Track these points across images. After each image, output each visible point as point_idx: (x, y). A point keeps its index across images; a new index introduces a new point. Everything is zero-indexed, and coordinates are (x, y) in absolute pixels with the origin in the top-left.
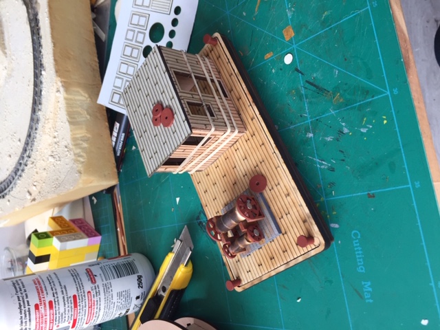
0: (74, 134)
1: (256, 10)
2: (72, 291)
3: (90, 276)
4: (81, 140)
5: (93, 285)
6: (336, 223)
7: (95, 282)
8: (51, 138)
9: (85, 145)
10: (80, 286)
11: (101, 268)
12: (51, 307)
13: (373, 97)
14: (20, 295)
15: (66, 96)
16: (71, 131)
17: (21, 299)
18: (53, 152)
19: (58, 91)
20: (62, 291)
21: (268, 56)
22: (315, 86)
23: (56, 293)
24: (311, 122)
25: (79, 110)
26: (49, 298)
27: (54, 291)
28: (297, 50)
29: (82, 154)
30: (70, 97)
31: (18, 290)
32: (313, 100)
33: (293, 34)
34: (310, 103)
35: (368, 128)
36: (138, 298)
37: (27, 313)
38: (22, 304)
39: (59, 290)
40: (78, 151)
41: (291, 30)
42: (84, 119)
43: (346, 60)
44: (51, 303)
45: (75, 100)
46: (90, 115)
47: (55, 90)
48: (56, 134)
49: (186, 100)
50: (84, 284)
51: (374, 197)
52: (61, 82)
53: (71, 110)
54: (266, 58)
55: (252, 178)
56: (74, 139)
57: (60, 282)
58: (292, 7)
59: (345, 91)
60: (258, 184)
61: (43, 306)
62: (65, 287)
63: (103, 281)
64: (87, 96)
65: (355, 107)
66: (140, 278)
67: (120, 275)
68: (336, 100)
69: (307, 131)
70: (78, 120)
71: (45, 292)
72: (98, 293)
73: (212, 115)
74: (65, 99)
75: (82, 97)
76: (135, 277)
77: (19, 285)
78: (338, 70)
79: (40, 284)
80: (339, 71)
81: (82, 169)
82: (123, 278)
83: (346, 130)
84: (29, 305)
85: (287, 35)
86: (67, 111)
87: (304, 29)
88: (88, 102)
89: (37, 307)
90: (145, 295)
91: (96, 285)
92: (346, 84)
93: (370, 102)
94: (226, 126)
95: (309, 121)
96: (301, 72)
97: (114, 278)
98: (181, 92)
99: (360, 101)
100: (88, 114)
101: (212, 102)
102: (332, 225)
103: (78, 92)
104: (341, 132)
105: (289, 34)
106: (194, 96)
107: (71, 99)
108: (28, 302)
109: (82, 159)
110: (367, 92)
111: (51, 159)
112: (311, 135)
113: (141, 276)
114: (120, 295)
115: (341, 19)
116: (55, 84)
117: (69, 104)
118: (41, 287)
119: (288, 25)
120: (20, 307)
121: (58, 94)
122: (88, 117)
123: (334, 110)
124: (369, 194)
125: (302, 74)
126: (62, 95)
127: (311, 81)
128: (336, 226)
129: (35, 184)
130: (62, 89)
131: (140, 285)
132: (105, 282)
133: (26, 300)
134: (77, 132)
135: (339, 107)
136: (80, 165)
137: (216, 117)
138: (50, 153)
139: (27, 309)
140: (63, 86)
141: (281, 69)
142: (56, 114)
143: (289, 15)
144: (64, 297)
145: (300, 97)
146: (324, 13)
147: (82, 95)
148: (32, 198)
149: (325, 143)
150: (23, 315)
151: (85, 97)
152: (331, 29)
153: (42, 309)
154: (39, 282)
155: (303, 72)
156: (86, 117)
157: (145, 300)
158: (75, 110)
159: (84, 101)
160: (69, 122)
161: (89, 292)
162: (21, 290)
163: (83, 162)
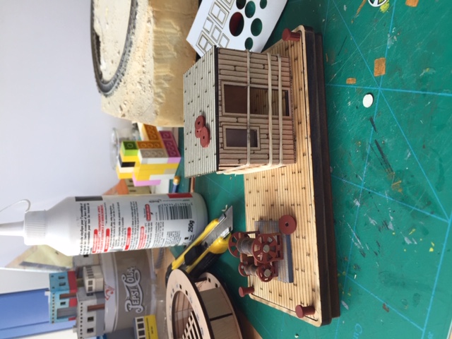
0: (157, 72)
1: (358, 11)
2: (128, 224)
3: (147, 212)
4: (164, 79)
5: (147, 222)
6: (347, 304)
7: (150, 220)
8: (140, 66)
9: (166, 85)
10: (135, 221)
11: (159, 206)
12: (108, 234)
13: (432, 213)
14: (84, 219)
15: (155, 28)
16: (155, 68)
17: (84, 223)
18: (141, 79)
19: (149, 21)
20: (120, 223)
21: (351, 81)
22: (382, 153)
23: (114, 223)
24: (363, 190)
25: (167, 45)
26: (108, 226)
27: (113, 221)
28: (381, 96)
29: (162, 94)
30: (159, 29)
31: (84, 214)
32: (374, 168)
33: (384, 73)
34: (370, 169)
35: (413, 242)
36: (186, 238)
37: (87, 236)
38: (84, 227)
39: (117, 221)
40: (159, 90)
41: (384, 65)
42: (170, 56)
43: (424, 147)
44: (108, 231)
45: (165, 33)
46: (177, 52)
47: (146, 19)
48: (144, 63)
49: (225, 127)
50: (139, 220)
51: (388, 311)
52: (153, 12)
53: (159, 45)
54: (347, 83)
55: (284, 216)
56: (157, 78)
57: (119, 214)
58: (395, 34)
59: (408, 183)
60: (287, 225)
61: (101, 232)
62: (123, 219)
63: (157, 219)
64: (178, 28)
65: (410, 209)
66: (191, 223)
67: (174, 217)
68: (395, 185)
69: (356, 196)
70: (164, 56)
71: (105, 220)
72: (150, 229)
73: (254, 144)
74: (155, 32)
75: (173, 29)
76: (187, 222)
77: (85, 209)
78: (411, 153)
79: (102, 212)
80: (412, 156)
81: (159, 110)
82: (176, 220)
83: (391, 226)
84: (89, 229)
85: (378, 68)
86: (154, 46)
87: (397, 74)
88: (178, 35)
89: (96, 232)
90: (193, 239)
91: (150, 222)
92: (412, 176)
93: (427, 217)
94: (268, 158)
95: (362, 188)
96: (374, 126)
97: (168, 219)
98: (223, 116)
99: (417, 207)
100: (176, 49)
101: (262, 126)
102: (343, 303)
103: (170, 23)
104: (386, 224)
105: (380, 69)
106: (240, 120)
107: (161, 32)
108: (89, 226)
109: (160, 100)
110: (429, 202)
111: (138, 86)
112: (358, 204)
113: (193, 222)
114: (170, 234)
115: (440, 91)
116: (146, 14)
117: (158, 37)
118: (103, 216)
119: (382, 55)
120: (82, 230)
121: (148, 25)
122: (175, 54)
123: (389, 195)
124: (384, 305)
125: (375, 129)
126: (152, 27)
127: (381, 145)
128: (347, 307)
129: (126, 102)
130: (152, 20)
131: (190, 229)
132: (159, 221)
133: (87, 225)
134: (160, 70)
135: (394, 196)
136: (158, 106)
137: (258, 148)
138: (138, 80)
139: (87, 232)
140: (154, 16)
141: (357, 108)
142: (145, 44)
143: (388, 43)
144: (120, 228)
145: (364, 154)
146: (426, 68)
147: (173, 28)
148: (123, 113)
149: (367, 224)
150: (84, 237)
151: (176, 29)
152: (425, 95)
153: (100, 234)
154: (102, 210)
155: (377, 127)
156: (173, 54)
157: (193, 241)
158: (163, 44)
159: (174, 34)
160: (154, 58)
161: (142, 227)
162: (85, 215)
163: (161, 103)
